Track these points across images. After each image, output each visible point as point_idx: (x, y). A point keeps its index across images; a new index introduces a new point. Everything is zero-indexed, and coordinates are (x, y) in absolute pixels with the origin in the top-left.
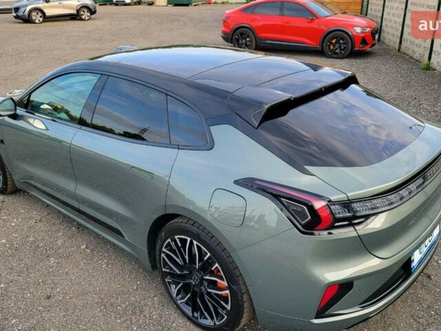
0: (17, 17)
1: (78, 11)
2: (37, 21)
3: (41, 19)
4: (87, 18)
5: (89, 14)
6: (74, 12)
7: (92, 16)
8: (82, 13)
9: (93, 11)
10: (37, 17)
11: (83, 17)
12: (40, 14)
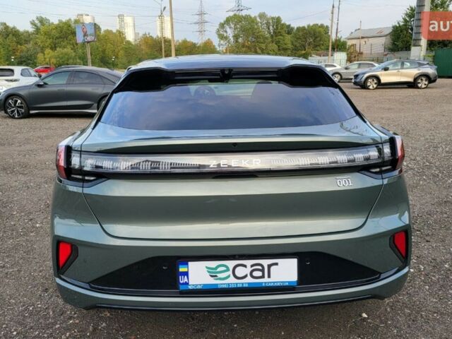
0: (355, 83)
1: (416, 79)
2: (371, 87)
3: (375, 86)
4: (423, 86)
5: (427, 83)
6: (411, 80)
7: (430, 85)
8: (419, 81)
9: (432, 79)
10: (372, 84)
11: (419, 85)
12: (375, 81)
